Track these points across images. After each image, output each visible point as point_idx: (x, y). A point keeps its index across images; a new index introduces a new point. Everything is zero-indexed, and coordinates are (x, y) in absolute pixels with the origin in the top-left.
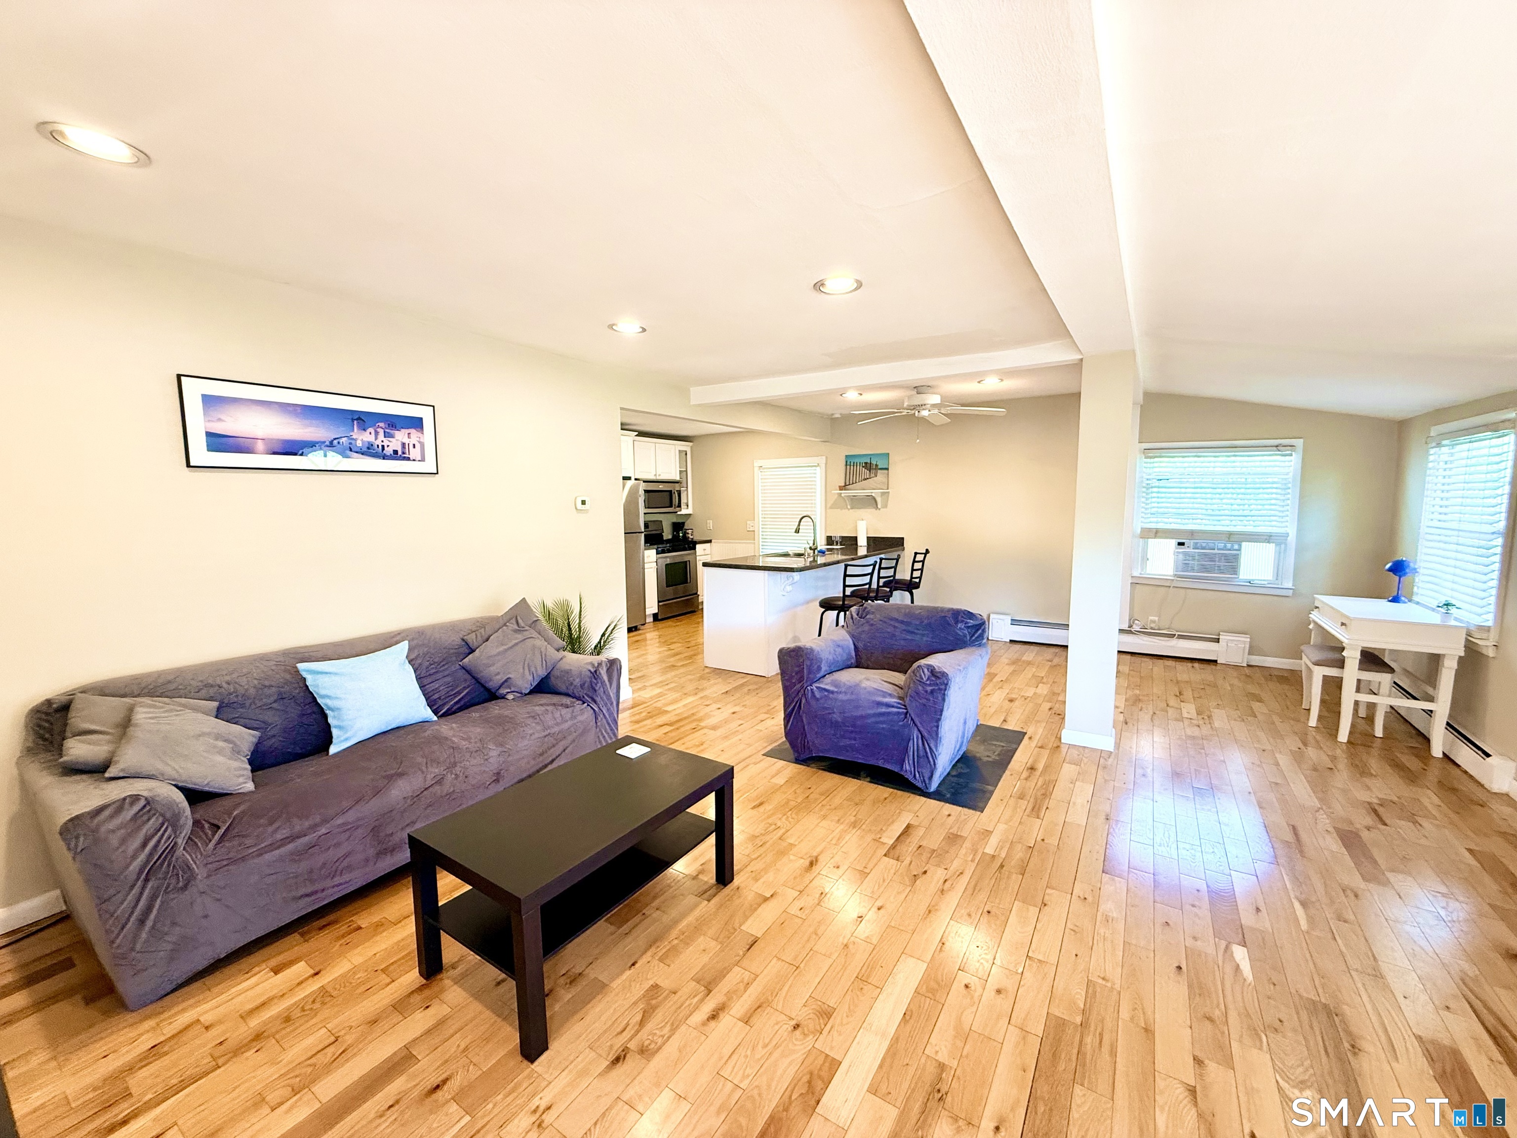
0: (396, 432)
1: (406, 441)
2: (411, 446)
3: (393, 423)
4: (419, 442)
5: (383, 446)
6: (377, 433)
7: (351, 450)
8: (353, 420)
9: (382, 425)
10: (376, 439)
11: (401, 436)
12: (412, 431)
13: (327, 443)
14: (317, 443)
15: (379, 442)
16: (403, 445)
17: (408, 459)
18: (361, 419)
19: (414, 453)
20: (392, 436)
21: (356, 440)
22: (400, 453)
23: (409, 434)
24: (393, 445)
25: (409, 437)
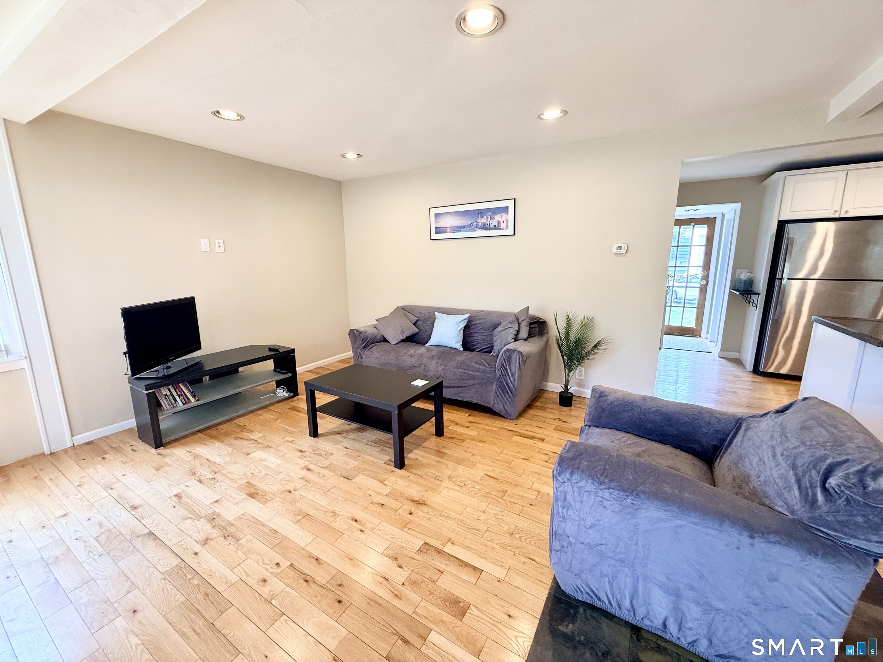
2: (502, 222)
3: (495, 211)
4: (506, 219)
5: (490, 224)
6: (487, 218)
7: (477, 227)
8: (478, 213)
9: (489, 214)
10: (487, 221)
11: (498, 218)
12: (503, 214)
13: (469, 226)
14: (465, 226)
16: (499, 222)
17: (500, 229)
18: (481, 213)
19: (503, 226)
20: (494, 218)
21: (479, 223)
22: (497, 226)
24: (494, 222)
25: (501, 218)
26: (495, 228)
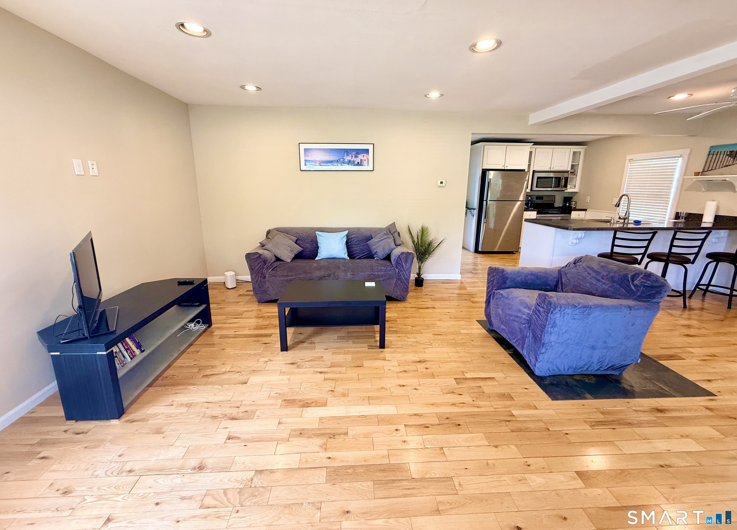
0: (359, 155)
1: (362, 158)
2: (364, 160)
3: (358, 152)
4: (367, 158)
5: (354, 161)
6: (352, 156)
7: (343, 163)
8: (344, 152)
9: (354, 153)
10: (352, 158)
11: (360, 157)
12: (365, 155)
13: (336, 161)
14: (333, 161)
15: (353, 160)
16: (361, 160)
17: (363, 165)
18: (347, 152)
19: (365, 163)
20: (357, 157)
21: (345, 159)
22: (360, 163)
23: (363, 156)
24: (358, 160)
25: (363, 157)
26: (358, 164)
